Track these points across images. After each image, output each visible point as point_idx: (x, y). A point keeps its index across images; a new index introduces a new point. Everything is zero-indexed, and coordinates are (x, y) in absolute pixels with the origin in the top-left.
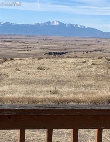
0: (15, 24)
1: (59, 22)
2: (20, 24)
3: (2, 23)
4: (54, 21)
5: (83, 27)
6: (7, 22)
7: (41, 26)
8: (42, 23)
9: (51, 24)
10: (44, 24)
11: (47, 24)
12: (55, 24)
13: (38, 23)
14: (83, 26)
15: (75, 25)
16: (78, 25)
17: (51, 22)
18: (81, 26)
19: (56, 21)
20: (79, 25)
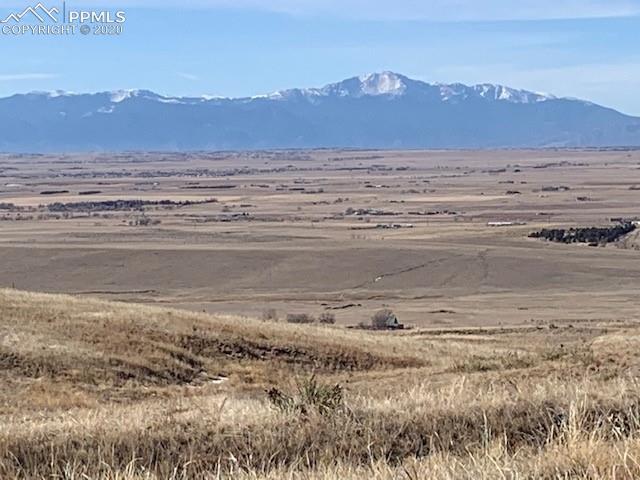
0: (184, 99)
1: (404, 79)
2: (209, 98)
3: (119, 99)
4: (377, 76)
5: (525, 100)
6: (142, 93)
7: (313, 101)
8: (320, 87)
9: (366, 90)
10: (326, 94)
11: (344, 93)
12: (385, 88)
13: (299, 88)
14: (523, 91)
15: (486, 89)
16: (501, 87)
17: (363, 79)
18: (515, 94)
19: (391, 75)
20: (508, 89)
